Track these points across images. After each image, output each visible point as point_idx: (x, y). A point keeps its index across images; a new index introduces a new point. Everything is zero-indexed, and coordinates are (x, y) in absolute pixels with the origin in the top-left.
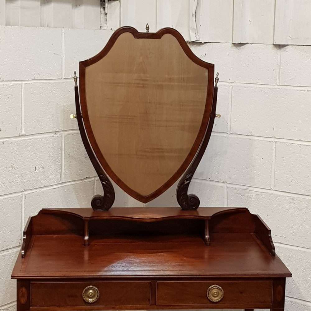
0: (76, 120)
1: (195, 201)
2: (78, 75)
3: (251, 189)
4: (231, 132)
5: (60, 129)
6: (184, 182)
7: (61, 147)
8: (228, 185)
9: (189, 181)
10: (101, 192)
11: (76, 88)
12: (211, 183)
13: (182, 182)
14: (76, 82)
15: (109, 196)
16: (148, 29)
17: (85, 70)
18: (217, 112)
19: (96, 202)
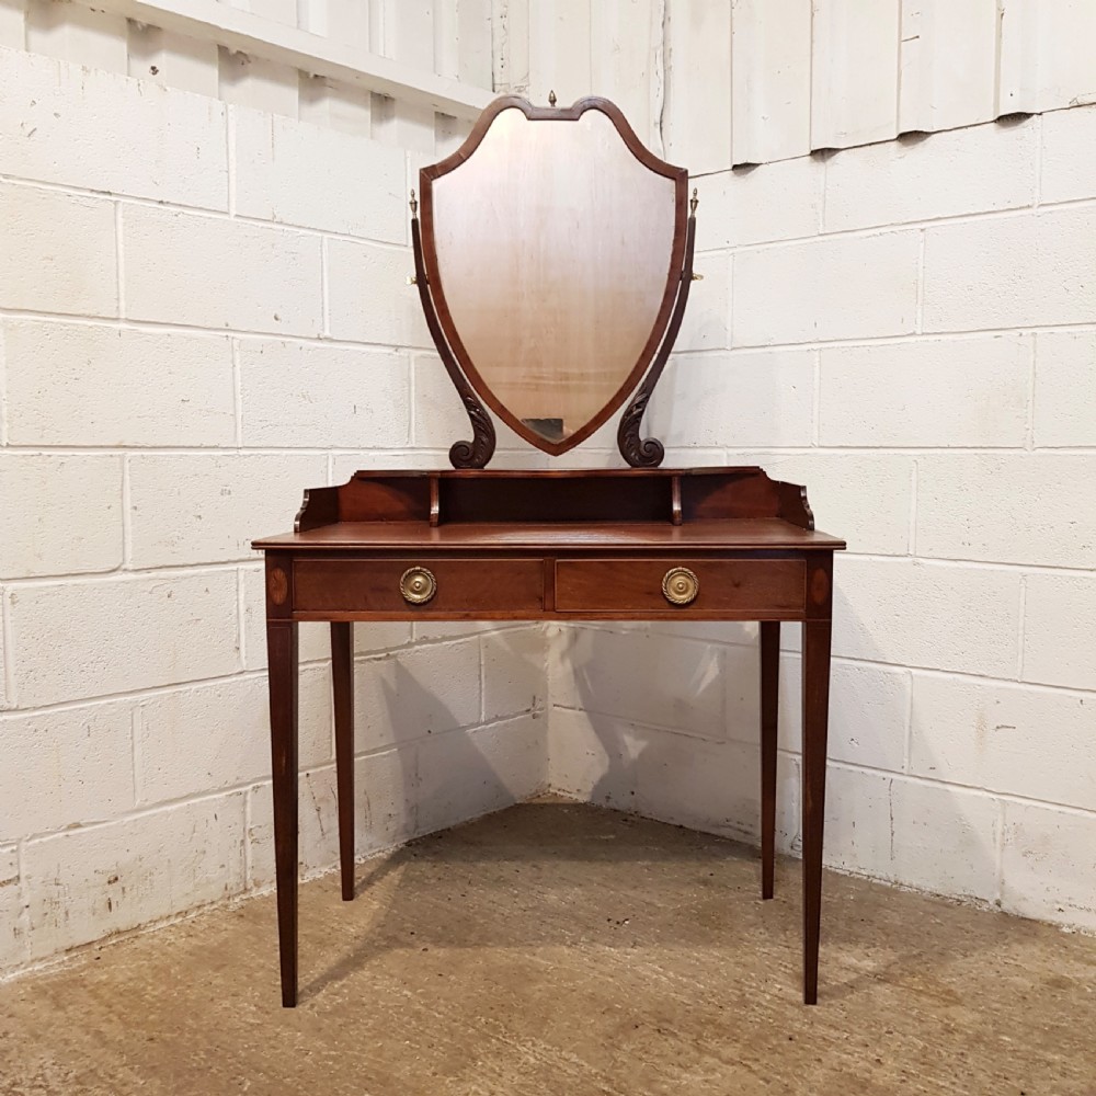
0: (416, 287)
1: (656, 451)
2: (417, 198)
3: (774, 451)
4: (734, 346)
5: (406, 343)
6: (632, 412)
7: (409, 378)
8: (731, 451)
9: (640, 410)
10: (467, 434)
11: (414, 222)
12: (699, 451)
13: (628, 412)
14: (415, 210)
15: (485, 439)
16: (553, 101)
17: (431, 185)
18: (696, 270)
19: (457, 453)
